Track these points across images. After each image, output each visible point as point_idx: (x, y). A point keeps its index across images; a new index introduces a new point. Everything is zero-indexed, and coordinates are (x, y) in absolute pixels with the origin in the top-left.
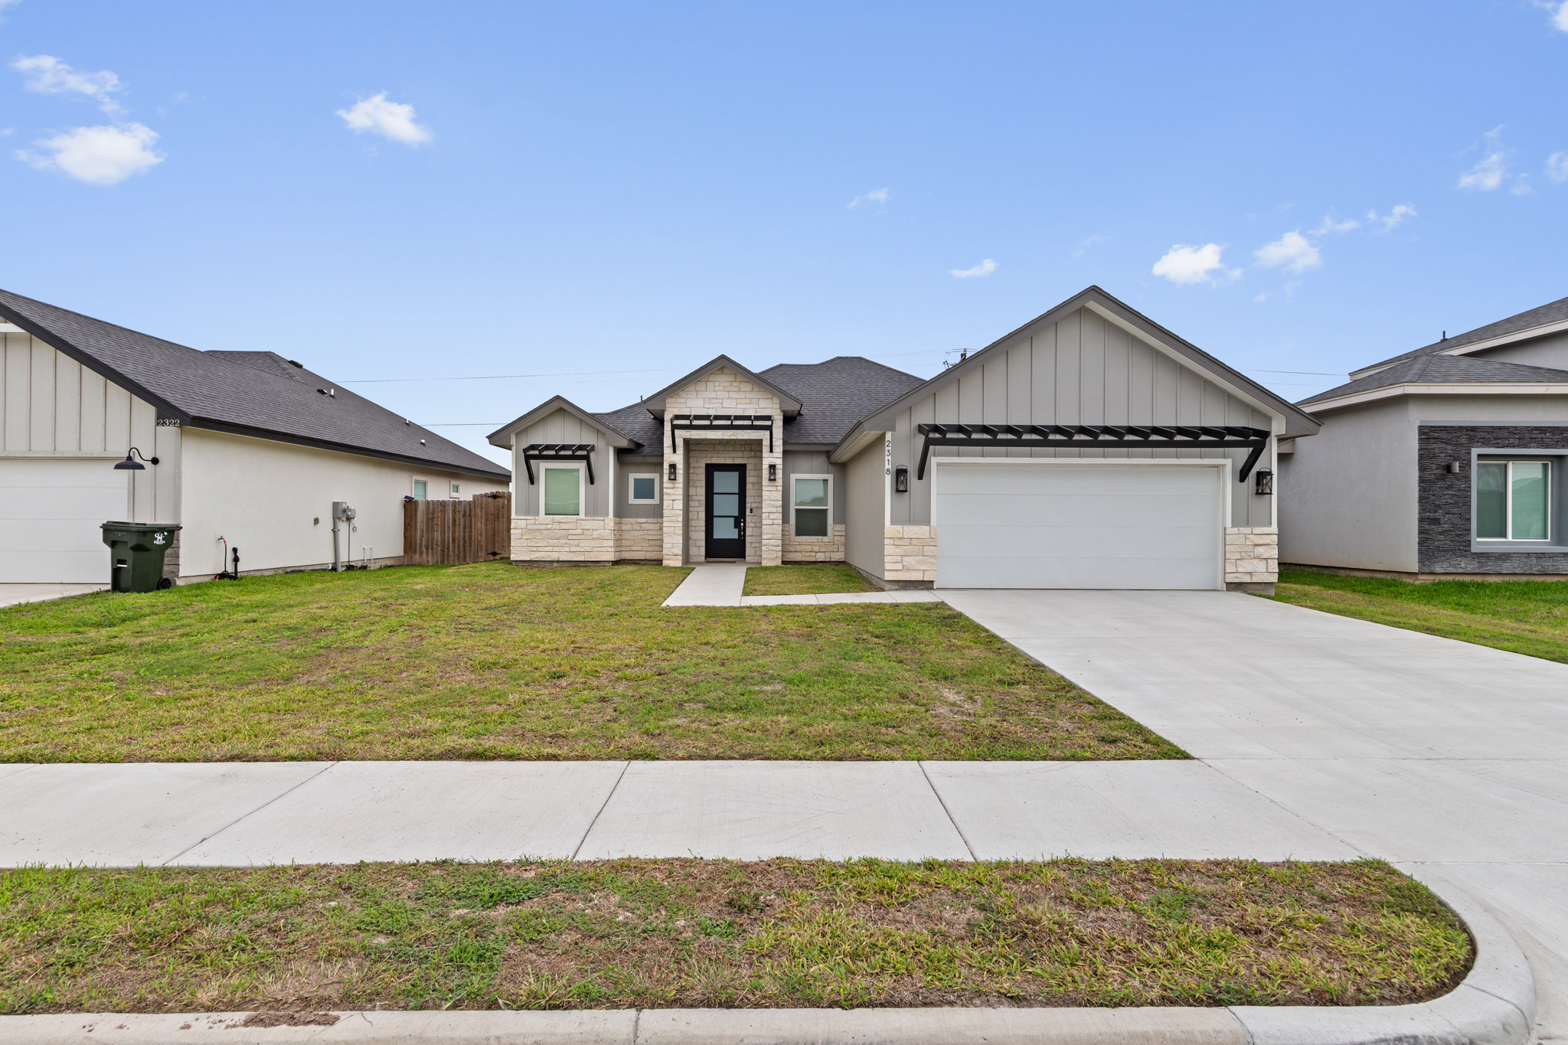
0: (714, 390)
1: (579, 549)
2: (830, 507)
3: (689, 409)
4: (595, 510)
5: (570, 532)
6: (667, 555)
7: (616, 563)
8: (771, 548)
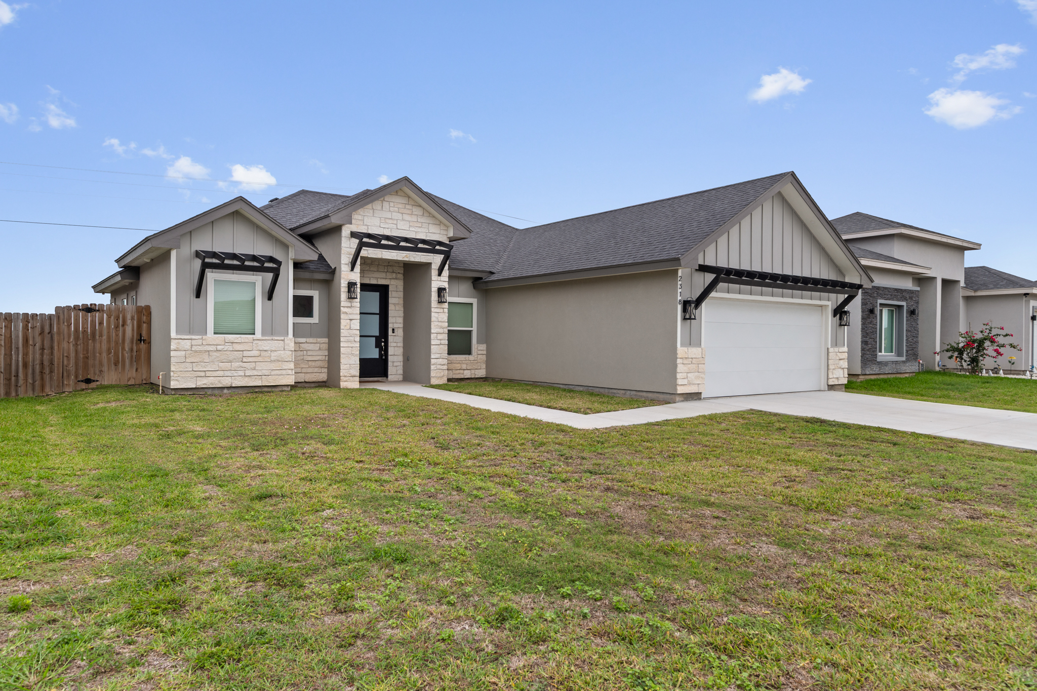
0: (390, 211)
1: (255, 373)
2: (474, 329)
3: (366, 227)
4: (271, 330)
5: (246, 353)
6: (345, 376)
7: (293, 387)
8: (439, 367)
